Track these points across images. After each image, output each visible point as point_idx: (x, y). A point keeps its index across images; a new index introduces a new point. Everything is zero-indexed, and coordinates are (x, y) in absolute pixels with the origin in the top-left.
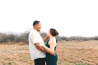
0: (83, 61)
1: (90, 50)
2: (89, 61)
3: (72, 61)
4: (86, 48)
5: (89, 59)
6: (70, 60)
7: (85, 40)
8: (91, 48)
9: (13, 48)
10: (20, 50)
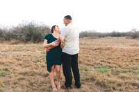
0: (103, 63)
1: (109, 49)
2: (110, 63)
3: (89, 63)
4: (103, 47)
5: (110, 61)
6: (86, 62)
7: (100, 37)
8: (109, 46)
9: (4, 49)
10: (15, 50)
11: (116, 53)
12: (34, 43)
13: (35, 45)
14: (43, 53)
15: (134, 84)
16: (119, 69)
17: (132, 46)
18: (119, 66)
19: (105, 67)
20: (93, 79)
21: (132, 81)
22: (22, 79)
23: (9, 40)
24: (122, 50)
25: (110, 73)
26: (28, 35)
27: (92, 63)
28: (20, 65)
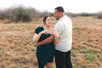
12: (24, 22)
13: (24, 24)
23: (3, 19)
26: (18, 16)
28: (12, 48)
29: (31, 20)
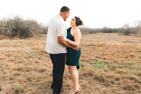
0: (98, 59)
1: (102, 45)
2: (105, 59)
3: (84, 59)
4: (95, 43)
5: (105, 57)
6: (81, 58)
7: (91, 33)
8: (102, 43)
11: (110, 49)
13: (22, 40)
14: (34, 49)
15: (131, 79)
16: (115, 64)
17: (126, 42)
18: (115, 62)
19: (101, 63)
20: (90, 74)
21: (130, 75)
22: (18, 75)
24: (115, 46)
25: (106, 68)
26: (14, 30)
27: (87, 59)
28: (12, 61)
29: (31, 36)
